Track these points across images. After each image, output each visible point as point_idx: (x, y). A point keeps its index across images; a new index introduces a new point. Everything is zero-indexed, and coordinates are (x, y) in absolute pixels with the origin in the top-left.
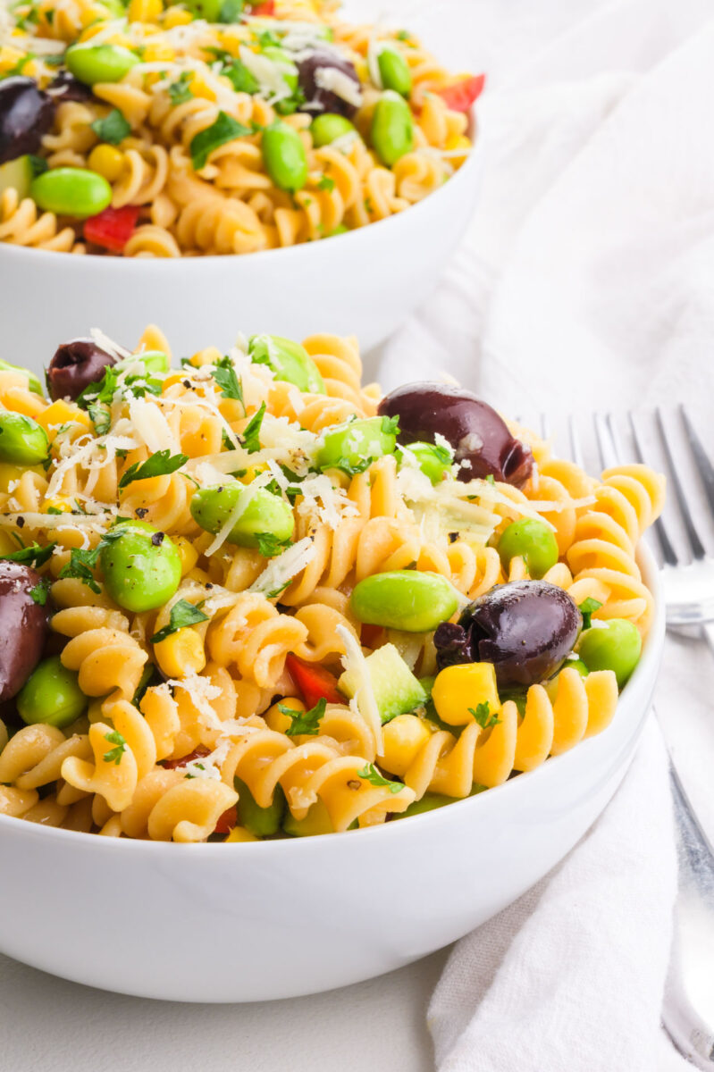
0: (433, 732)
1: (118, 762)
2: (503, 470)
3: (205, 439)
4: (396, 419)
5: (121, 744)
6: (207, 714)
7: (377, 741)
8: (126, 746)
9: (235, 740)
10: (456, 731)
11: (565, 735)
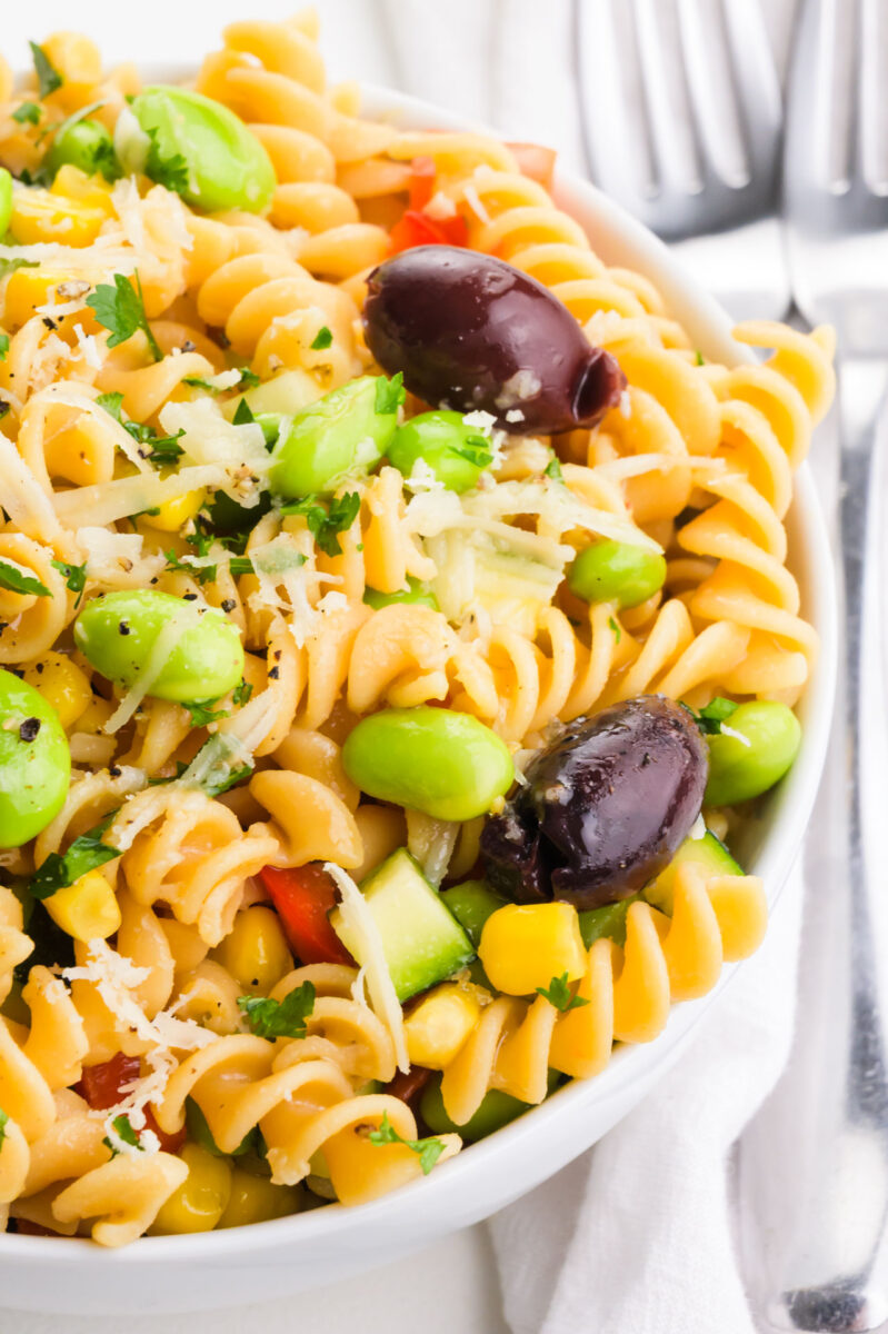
0: (483, 1009)
2: (575, 411)
3: (86, 461)
4: (400, 377)
6: (128, 1012)
8: (11, 1127)
9: (181, 1057)
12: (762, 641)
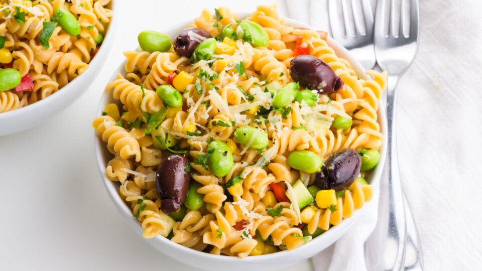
0: (316, 211)
1: (220, 238)
2: (333, 89)
3: (235, 100)
4: (298, 83)
5: (221, 233)
6: (245, 211)
7: (299, 218)
8: (223, 233)
9: (256, 220)
10: (324, 211)
11: (358, 206)
12: (372, 137)
